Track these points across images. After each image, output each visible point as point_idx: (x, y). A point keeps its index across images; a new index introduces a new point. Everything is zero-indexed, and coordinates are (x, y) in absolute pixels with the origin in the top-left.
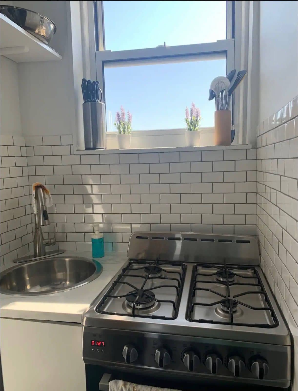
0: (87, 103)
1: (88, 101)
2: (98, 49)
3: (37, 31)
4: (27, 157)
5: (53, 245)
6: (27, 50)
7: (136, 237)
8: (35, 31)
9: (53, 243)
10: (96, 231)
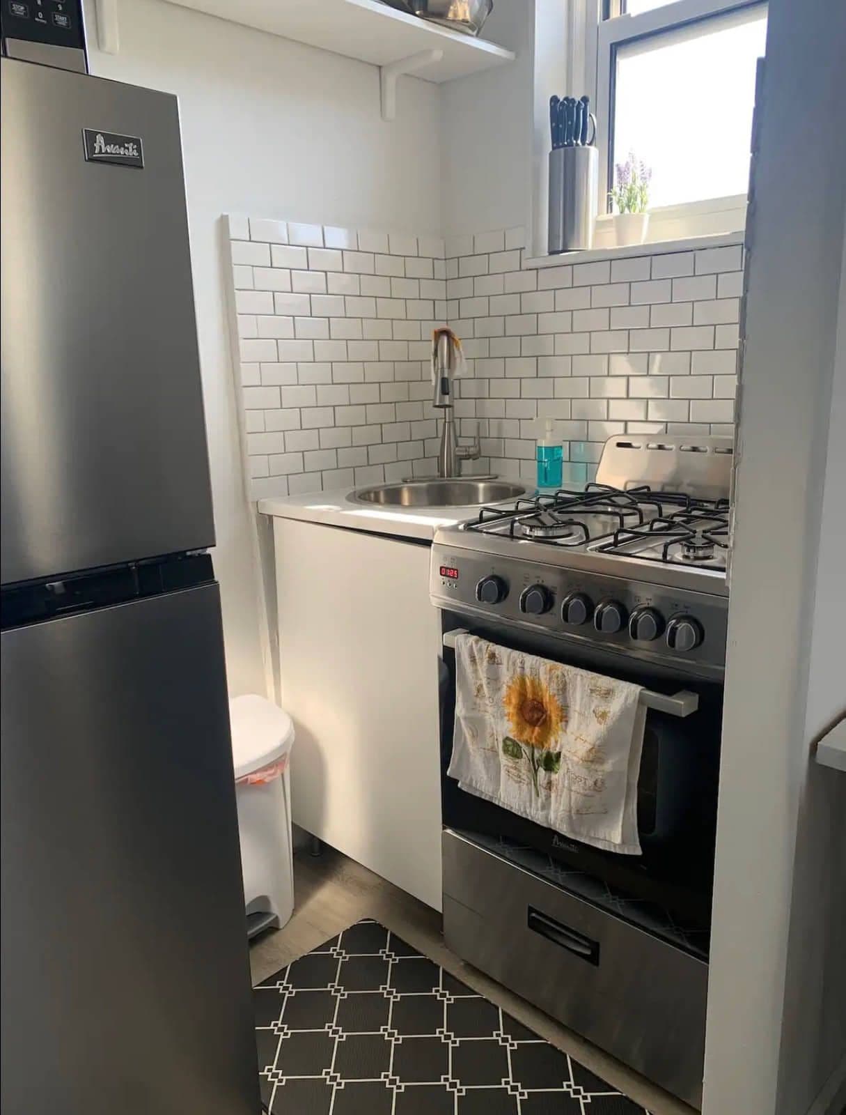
0: (557, 150)
1: (559, 147)
2: (606, 15)
3: (451, 15)
4: (446, 280)
5: (474, 459)
6: (437, 55)
7: (615, 445)
8: (447, 16)
9: (474, 455)
10: (548, 431)
